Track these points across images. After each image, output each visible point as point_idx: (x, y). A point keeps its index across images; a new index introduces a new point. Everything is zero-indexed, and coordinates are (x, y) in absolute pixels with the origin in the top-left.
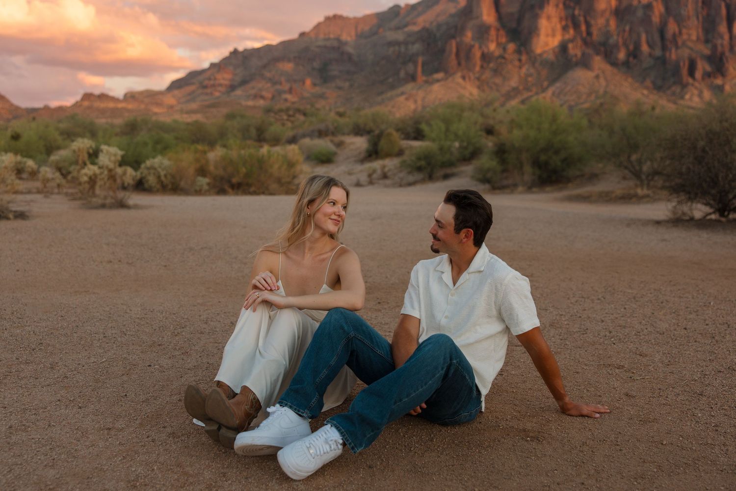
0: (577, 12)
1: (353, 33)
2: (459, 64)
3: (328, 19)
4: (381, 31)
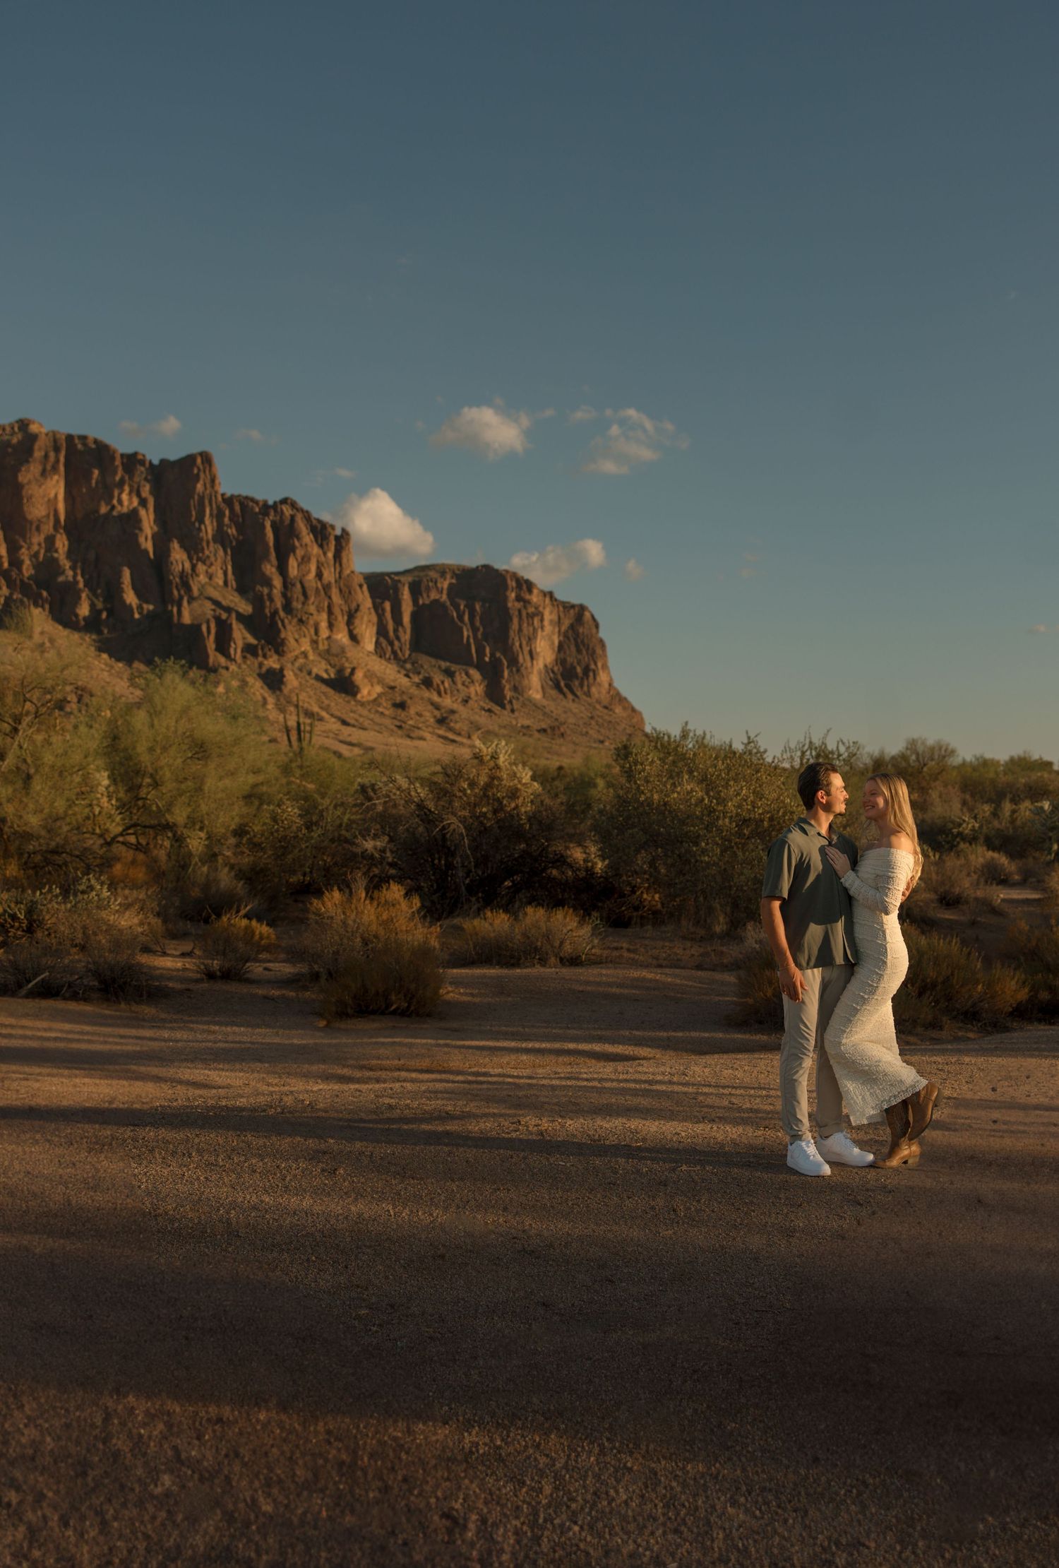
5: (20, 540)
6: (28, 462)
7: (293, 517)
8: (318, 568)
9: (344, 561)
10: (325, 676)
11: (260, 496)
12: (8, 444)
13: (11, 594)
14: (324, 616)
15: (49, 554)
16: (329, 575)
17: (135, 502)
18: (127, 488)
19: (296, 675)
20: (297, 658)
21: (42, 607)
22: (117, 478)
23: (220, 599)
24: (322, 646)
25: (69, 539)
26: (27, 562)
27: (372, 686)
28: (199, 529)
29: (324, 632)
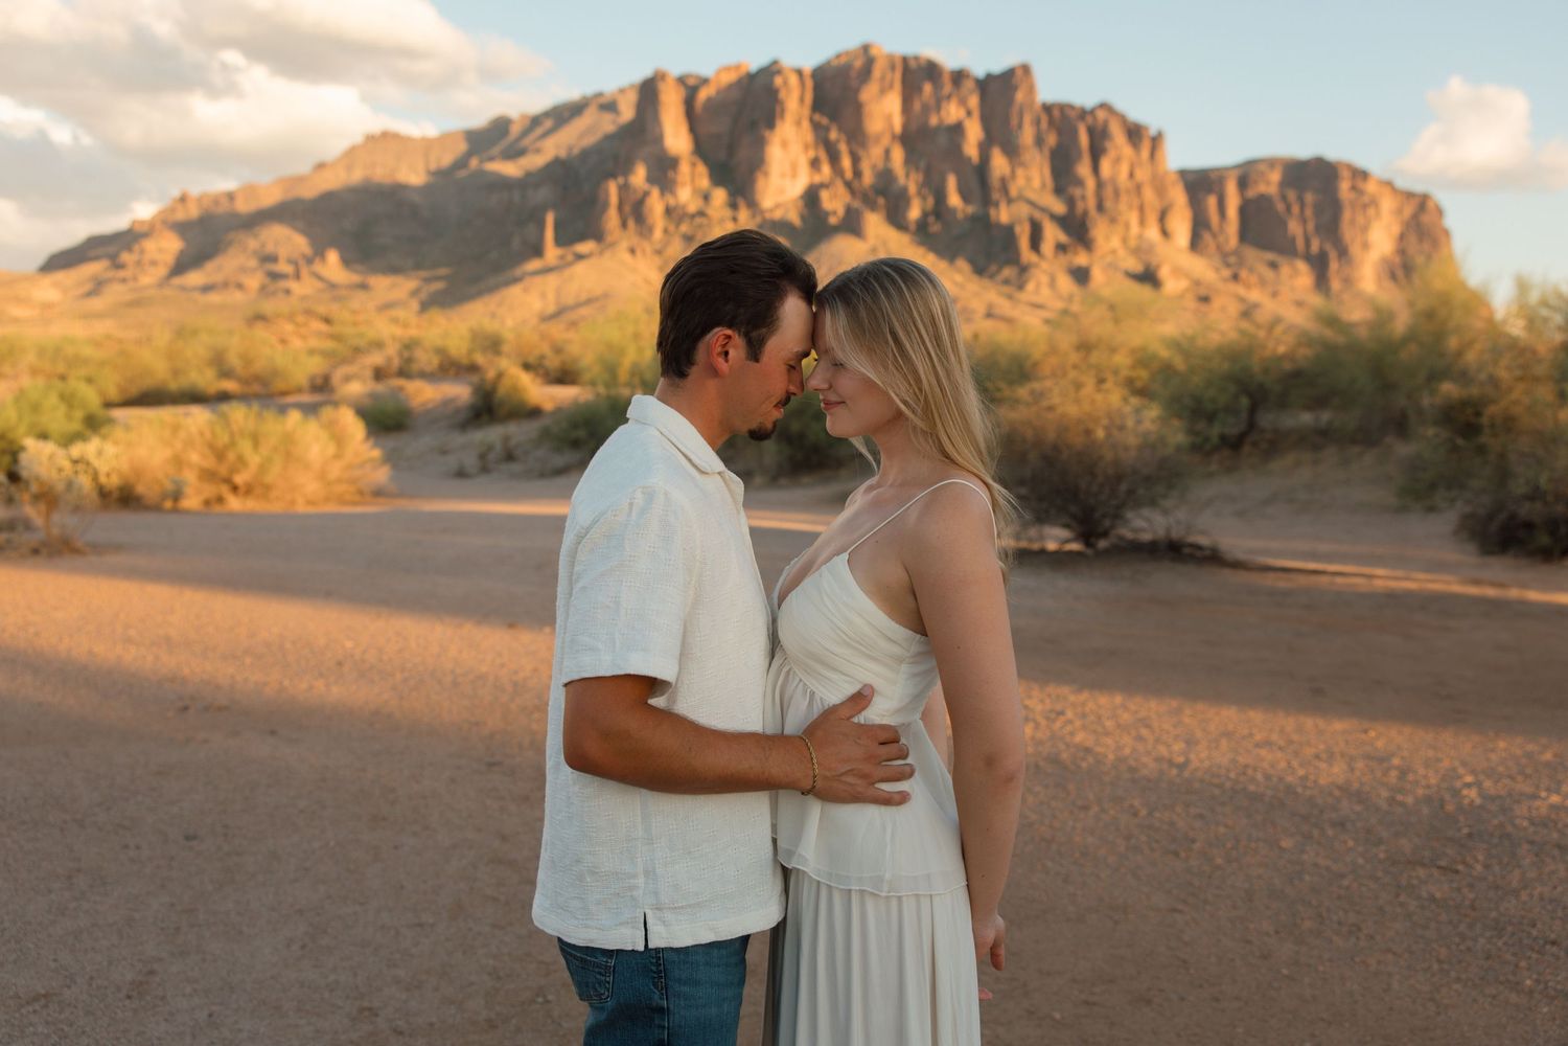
0: (833, 135)
1: (421, 169)
2: (624, 225)
3: (371, 139)
4: (474, 163)
5: (861, 153)
6: (867, 81)
7: (1106, 122)
8: (1130, 168)
9: (1158, 161)
10: (1132, 270)
12: (852, 67)
13: (851, 203)
14: (1135, 213)
15: (885, 166)
16: (1142, 174)
17: (962, 113)
18: (953, 101)
19: (1102, 272)
20: (1105, 255)
21: (880, 212)
22: (946, 92)
23: (1036, 200)
24: (1133, 243)
25: (903, 151)
26: (867, 172)
27: (1177, 280)
28: (1018, 134)
29: (1135, 229)
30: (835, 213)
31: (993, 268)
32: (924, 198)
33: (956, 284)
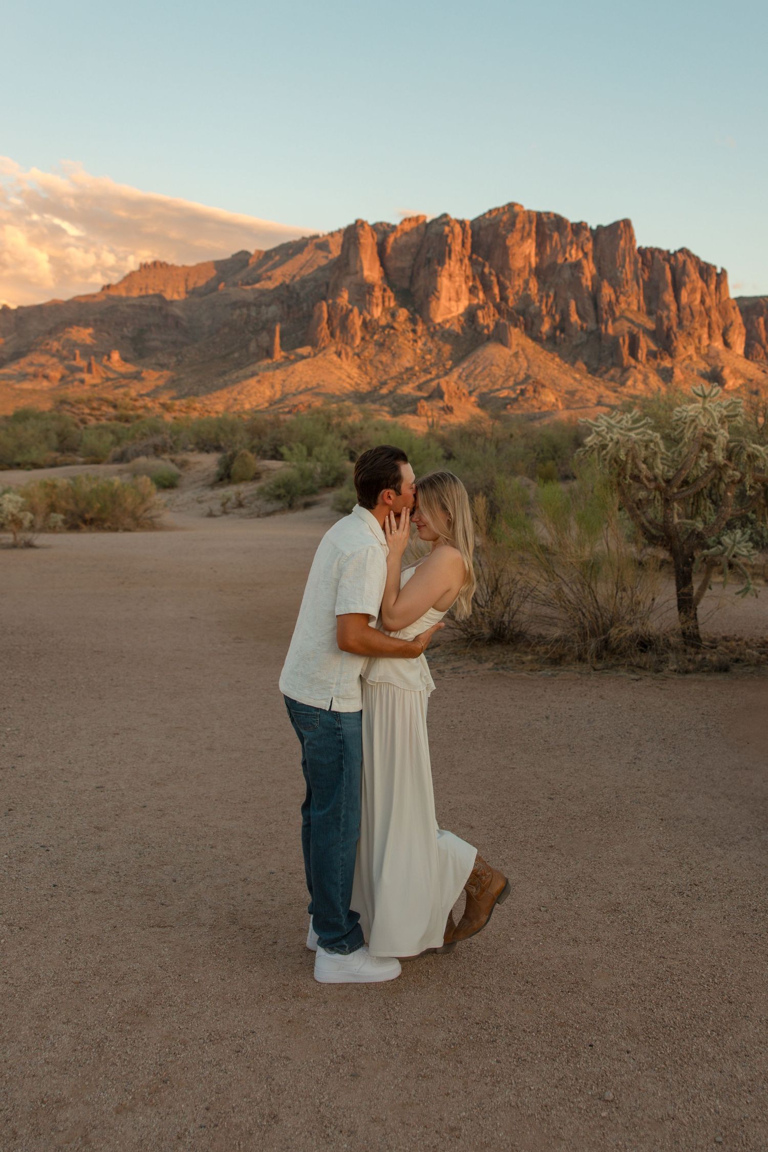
0: (487, 270)
1: (182, 289)
2: (332, 335)
3: (144, 267)
4: (222, 285)
5: (508, 283)
6: (512, 231)
7: (685, 262)
8: (702, 296)
9: (723, 290)
10: (704, 371)
11: (664, 247)
12: (501, 221)
13: (499, 320)
14: (706, 330)
15: (525, 292)
16: (711, 301)
17: (581, 255)
18: (575, 246)
19: (682, 372)
20: (684, 360)
21: (520, 327)
22: (569, 239)
23: (634, 319)
24: (704, 351)
25: (538, 282)
26: (511, 298)
27: (736, 378)
28: (622, 272)
29: (705, 341)
30: (488, 327)
31: (604, 369)
32: (553, 317)
33: (575, 379)
